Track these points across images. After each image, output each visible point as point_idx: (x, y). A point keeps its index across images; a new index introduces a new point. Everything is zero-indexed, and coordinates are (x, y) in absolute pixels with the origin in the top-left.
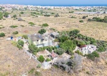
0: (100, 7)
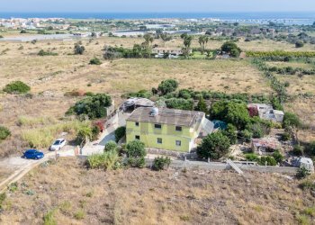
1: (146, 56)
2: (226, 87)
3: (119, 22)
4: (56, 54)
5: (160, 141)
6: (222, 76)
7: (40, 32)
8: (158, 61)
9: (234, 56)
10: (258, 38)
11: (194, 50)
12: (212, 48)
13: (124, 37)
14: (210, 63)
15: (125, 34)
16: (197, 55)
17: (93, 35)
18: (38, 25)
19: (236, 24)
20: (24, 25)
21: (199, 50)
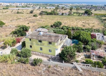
0: (28, 4)
1: (55, 14)
2: (84, 26)
3: (50, 5)
4: (23, 13)
5: (41, 49)
6: (83, 22)
7: (23, 7)
8: (59, 16)
9: (89, 15)
10: (100, 10)
11: (74, 13)
12: (81, 12)
13: (50, 9)
14: (79, 17)
15: (51, 8)
16: (75, 14)
17: (40, 8)
18: (23, 5)
19: (92, 5)
20: (18, 5)
21: (76, 13)
